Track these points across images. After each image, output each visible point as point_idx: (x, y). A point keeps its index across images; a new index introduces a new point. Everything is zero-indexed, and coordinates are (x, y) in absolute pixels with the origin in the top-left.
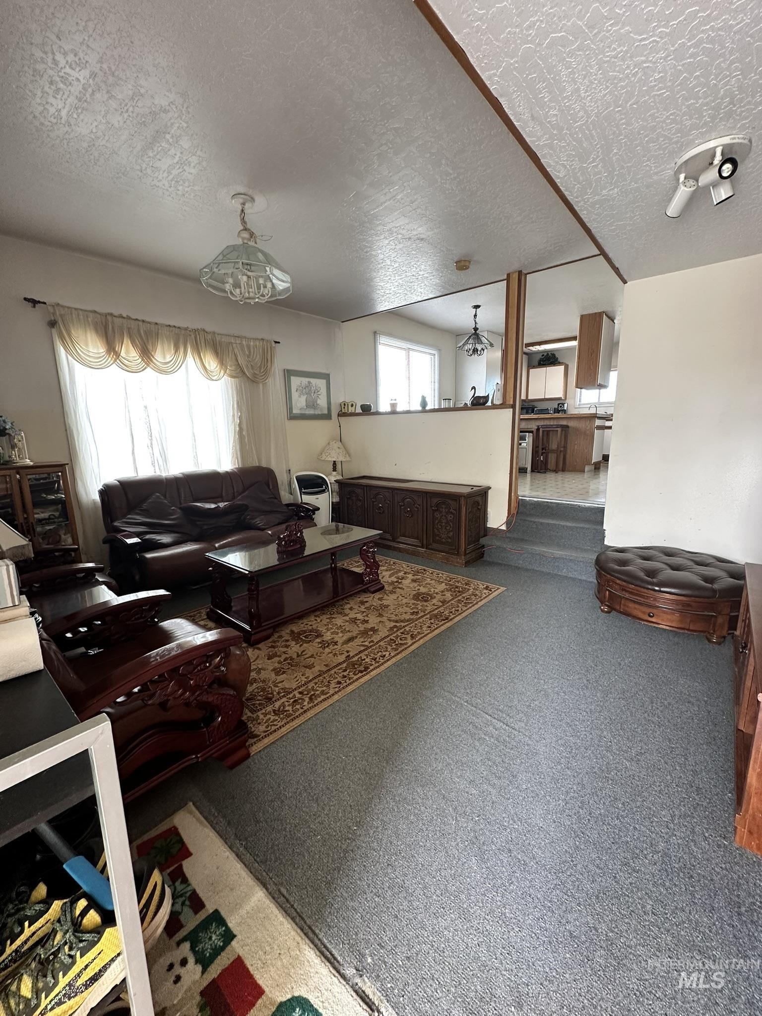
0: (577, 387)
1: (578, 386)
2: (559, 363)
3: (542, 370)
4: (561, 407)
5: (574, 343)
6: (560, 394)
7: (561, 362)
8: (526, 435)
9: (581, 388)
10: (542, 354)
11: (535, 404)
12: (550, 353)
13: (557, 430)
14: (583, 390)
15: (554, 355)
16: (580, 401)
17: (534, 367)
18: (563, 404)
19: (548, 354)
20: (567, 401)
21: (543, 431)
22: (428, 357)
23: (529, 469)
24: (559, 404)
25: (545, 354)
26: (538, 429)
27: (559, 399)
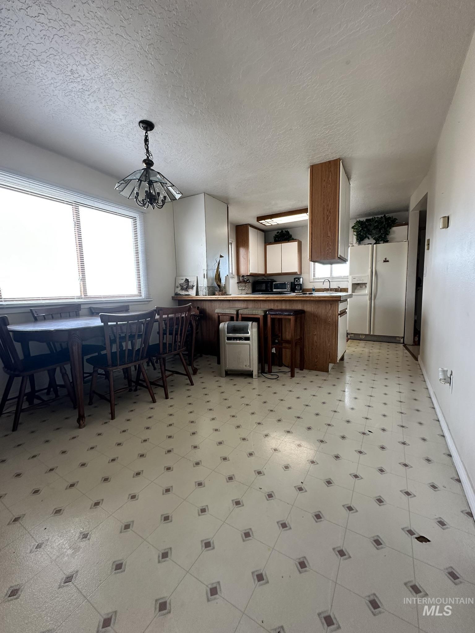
0: (311, 261)
1: (313, 259)
2: (293, 239)
3: (278, 246)
4: (297, 281)
5: (305, 217)
6: (296, 269)
7: (295, 239)
8: (248, 326)
9: (314, 262)
10: (277, 231)
11: (274, 278)
12: (284, 230)
13: (290, 319)
14: (317, 264)
15: (288, 232)
16: (314, 276)
17: (271, 243)
18: (299, 279)
19: (282, 231)
20: (303, 276)
21: (271, 318)
22: (130, 221)
23: (255, 373)
24: (295, 279)
25: (280, 231)
26: (265, 316)
27: (295, 273)
